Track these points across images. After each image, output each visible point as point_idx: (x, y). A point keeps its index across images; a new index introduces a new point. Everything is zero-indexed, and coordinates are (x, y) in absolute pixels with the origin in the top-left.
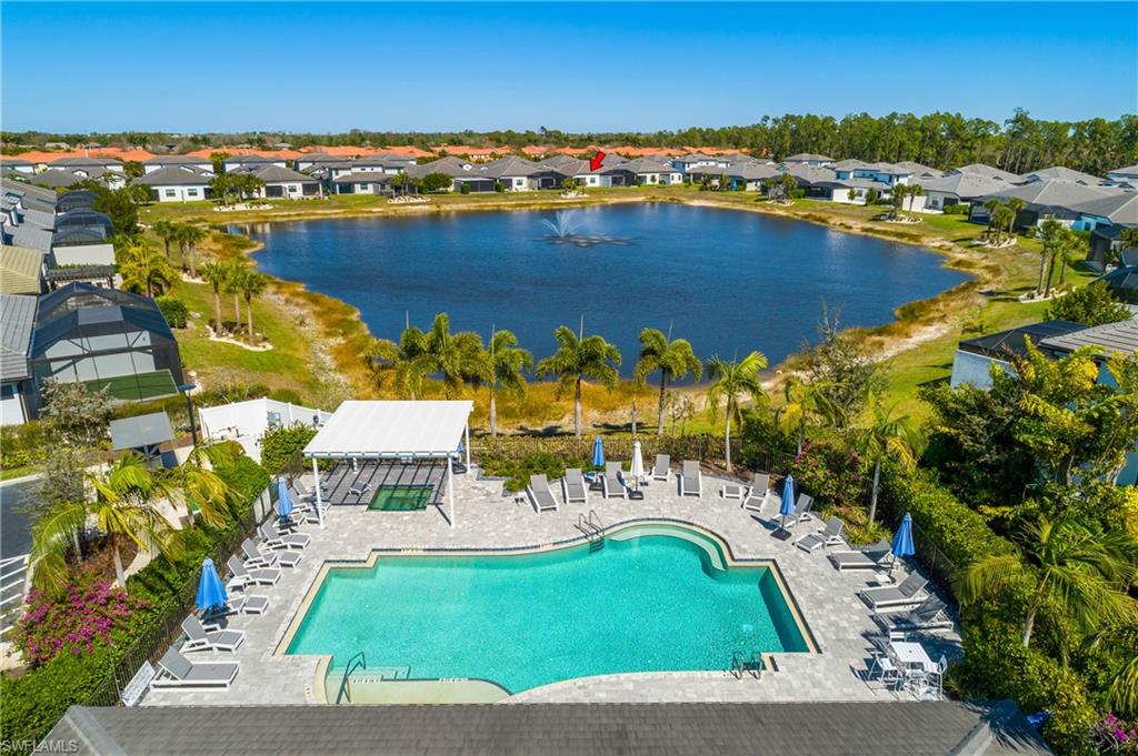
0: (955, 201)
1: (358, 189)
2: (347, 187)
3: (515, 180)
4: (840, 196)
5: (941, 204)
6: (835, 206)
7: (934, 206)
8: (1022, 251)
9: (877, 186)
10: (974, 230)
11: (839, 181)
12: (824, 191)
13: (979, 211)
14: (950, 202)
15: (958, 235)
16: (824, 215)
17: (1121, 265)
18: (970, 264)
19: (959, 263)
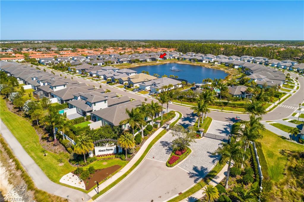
0: (222, 63)
1: (124, 62)
2: (122, 62)
3: (147, 59)
4: (204, 62)
5: (220, 63)
6: (204, 63)
7: (219, 63)
8: (234, 70)
9: (209, 60)
10: (227, 67)
11: (203, 59)
12: (201, 61)
13: (226, 64)
14: (221, 63)
15: (225, 68)
16: (204, 65)
17: (245, 72)
18: (229, 72)
19: (227, 72)
